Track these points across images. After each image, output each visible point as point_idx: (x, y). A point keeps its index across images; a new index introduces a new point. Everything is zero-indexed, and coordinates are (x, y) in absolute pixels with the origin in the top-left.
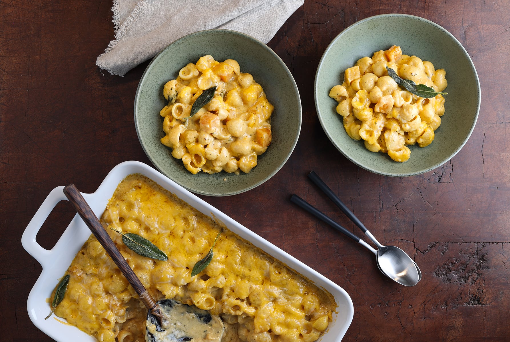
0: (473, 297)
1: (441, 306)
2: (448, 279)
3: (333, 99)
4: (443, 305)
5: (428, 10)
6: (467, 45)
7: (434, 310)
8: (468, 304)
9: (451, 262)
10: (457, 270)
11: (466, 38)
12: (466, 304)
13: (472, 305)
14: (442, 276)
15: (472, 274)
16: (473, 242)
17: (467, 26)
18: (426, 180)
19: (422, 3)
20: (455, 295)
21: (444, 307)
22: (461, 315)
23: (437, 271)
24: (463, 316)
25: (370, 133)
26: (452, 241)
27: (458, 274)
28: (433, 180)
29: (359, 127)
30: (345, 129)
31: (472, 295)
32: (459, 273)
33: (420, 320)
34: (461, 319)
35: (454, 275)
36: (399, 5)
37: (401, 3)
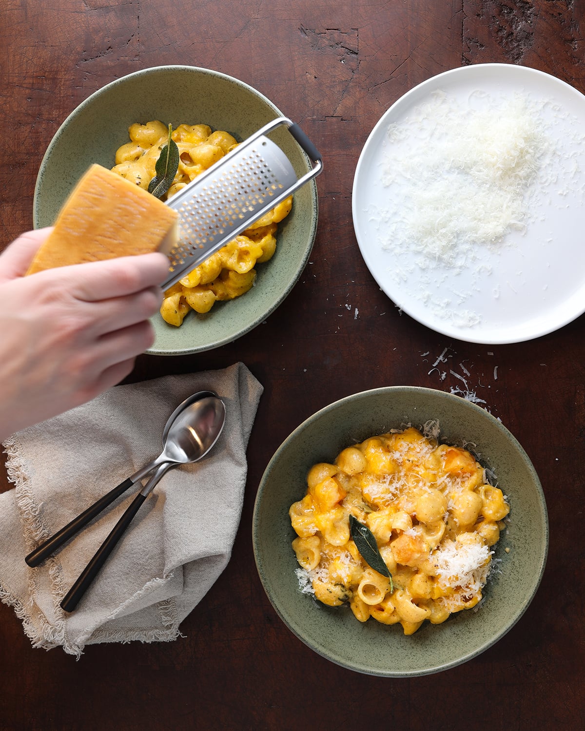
1: (574, 49)
2: (526, 38)
3: (184, 319)
4: (571, 47)
5: (57, 72)
6: (118, 5)
7: (581, 61)
8: (570, 3)
9: (497, 32)
10: (511, 23)
11: (107, 7)
12: (571, 7)
14: (521, 49)
17: (85, 5)
18: (354, 77)
19: (45, 82)
20: (555, 26)
21: (576, 45)
23: (513, 57)
25: (243, 255)
26: (461, 31)
27: (519, 20)
28: (353, 64)
29: (232, 274)
30: (236, 298)
32: (517, 19)
35: (519, 28)
36: (48, 123)
37: (44, 120)
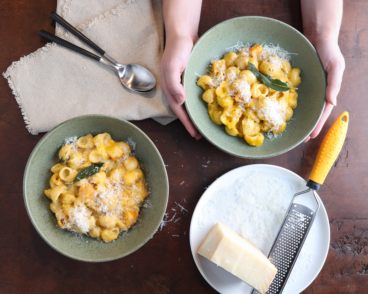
0: (365, 266)
1: (337, 275)
2: (343, 251)
4: (338, 273)
6: (359, 47)
7: (331, 278)
8: (360, 273)
9: (346, 236)
10: (351, 243)
11: (358, 41)
12: (358, 273)
13: (364, 273)
14: (338, 248)
15: (364, 247)
16: (365, 219)
17: (359, 31)
20: (349, 265)
21: (339, 276)
22: (354, 282)
23: (333, 244)
24: (356, 283)
25: (230, 119)
26: (347, 218)
27: (352, 247)
31: (364, 265)
32: (353, 246)
33: (319, 286)
34: (354, 286)
35: (348, 247)
